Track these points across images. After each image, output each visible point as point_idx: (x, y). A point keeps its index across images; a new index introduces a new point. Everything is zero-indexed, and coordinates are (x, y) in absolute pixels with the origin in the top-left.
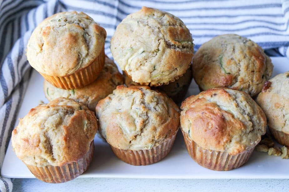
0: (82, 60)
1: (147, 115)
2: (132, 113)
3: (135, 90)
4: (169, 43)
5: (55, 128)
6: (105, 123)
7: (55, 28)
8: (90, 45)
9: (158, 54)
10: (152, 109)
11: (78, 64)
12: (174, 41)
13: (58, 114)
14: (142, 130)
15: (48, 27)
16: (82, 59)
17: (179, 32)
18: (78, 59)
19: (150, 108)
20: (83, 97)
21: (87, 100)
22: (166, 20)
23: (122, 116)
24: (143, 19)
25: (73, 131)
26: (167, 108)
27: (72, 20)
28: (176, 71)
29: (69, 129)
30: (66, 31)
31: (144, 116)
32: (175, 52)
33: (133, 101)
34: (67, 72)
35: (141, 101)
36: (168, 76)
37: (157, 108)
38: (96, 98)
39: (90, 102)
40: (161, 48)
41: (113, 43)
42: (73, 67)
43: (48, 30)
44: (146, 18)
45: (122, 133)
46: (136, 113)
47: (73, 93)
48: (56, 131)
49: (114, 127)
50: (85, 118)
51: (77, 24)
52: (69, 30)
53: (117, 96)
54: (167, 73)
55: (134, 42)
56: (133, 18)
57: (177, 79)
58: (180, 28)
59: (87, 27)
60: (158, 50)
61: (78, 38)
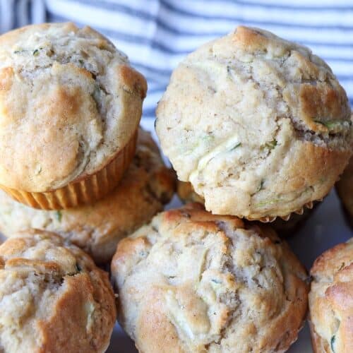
0: (89, 156)
1: (237, 297)
2: (202, 290)
3: (209, 230)
4: (301, 126)
5: (17, 328)
6: (135, 308)
7: (23, 73)
8: (107, 117)
9: (273, 152)
10: (250, 281)
11: (78, 165)
12: (313, 124)
13: (25, 290)
14: (223, 333)
15: (7, 69)
16: (87, 154)
17: (324, 100)
18: (80, 155)
19: (245, 280)
20: (82, 229)
21: (90, 235)
22: (294, 65)
23: (177, 298)
24: (241, 59)
25: (61, 334)
26: (282, 278)
27: (67, 53)
28: (309, 192)
29: (52, 330)
30: (52, 83)
31: (231, 298)
32: (313, 148)
33: (205, 257)
34: (50, 186)
35: (223, 263)
36: (290, 204)
37: (261, 279)
38: (111, 232)
39: (96, 242)
40: (281, 140)
41: (164, 115)
42: (65, 175)
43: (7, 77)
44: (247, 59)
45: (176, 337)
46: (212, 292)
47: (57, 216)
48: (20, 334)
49: (158, 322)
50: (90, 296)
51: (79, 64)
52: (60, 79)
53: (164, 238)
54: (290, 198)
55: (217, 120)
56: (214, 54)
57: (308, 207)
58: (326, 90)
59: (103, 70)
60: (275, 143)
61: (81, 102)
